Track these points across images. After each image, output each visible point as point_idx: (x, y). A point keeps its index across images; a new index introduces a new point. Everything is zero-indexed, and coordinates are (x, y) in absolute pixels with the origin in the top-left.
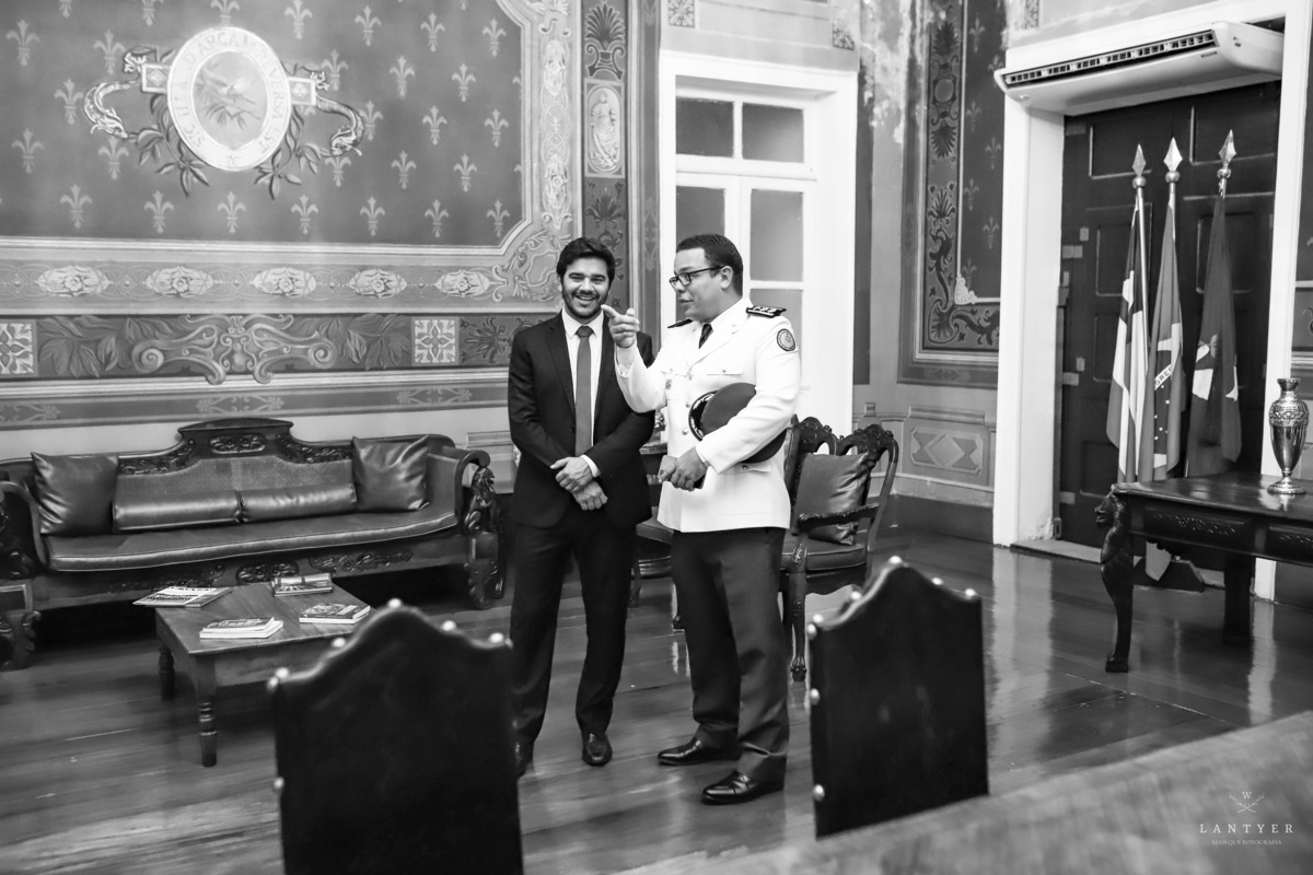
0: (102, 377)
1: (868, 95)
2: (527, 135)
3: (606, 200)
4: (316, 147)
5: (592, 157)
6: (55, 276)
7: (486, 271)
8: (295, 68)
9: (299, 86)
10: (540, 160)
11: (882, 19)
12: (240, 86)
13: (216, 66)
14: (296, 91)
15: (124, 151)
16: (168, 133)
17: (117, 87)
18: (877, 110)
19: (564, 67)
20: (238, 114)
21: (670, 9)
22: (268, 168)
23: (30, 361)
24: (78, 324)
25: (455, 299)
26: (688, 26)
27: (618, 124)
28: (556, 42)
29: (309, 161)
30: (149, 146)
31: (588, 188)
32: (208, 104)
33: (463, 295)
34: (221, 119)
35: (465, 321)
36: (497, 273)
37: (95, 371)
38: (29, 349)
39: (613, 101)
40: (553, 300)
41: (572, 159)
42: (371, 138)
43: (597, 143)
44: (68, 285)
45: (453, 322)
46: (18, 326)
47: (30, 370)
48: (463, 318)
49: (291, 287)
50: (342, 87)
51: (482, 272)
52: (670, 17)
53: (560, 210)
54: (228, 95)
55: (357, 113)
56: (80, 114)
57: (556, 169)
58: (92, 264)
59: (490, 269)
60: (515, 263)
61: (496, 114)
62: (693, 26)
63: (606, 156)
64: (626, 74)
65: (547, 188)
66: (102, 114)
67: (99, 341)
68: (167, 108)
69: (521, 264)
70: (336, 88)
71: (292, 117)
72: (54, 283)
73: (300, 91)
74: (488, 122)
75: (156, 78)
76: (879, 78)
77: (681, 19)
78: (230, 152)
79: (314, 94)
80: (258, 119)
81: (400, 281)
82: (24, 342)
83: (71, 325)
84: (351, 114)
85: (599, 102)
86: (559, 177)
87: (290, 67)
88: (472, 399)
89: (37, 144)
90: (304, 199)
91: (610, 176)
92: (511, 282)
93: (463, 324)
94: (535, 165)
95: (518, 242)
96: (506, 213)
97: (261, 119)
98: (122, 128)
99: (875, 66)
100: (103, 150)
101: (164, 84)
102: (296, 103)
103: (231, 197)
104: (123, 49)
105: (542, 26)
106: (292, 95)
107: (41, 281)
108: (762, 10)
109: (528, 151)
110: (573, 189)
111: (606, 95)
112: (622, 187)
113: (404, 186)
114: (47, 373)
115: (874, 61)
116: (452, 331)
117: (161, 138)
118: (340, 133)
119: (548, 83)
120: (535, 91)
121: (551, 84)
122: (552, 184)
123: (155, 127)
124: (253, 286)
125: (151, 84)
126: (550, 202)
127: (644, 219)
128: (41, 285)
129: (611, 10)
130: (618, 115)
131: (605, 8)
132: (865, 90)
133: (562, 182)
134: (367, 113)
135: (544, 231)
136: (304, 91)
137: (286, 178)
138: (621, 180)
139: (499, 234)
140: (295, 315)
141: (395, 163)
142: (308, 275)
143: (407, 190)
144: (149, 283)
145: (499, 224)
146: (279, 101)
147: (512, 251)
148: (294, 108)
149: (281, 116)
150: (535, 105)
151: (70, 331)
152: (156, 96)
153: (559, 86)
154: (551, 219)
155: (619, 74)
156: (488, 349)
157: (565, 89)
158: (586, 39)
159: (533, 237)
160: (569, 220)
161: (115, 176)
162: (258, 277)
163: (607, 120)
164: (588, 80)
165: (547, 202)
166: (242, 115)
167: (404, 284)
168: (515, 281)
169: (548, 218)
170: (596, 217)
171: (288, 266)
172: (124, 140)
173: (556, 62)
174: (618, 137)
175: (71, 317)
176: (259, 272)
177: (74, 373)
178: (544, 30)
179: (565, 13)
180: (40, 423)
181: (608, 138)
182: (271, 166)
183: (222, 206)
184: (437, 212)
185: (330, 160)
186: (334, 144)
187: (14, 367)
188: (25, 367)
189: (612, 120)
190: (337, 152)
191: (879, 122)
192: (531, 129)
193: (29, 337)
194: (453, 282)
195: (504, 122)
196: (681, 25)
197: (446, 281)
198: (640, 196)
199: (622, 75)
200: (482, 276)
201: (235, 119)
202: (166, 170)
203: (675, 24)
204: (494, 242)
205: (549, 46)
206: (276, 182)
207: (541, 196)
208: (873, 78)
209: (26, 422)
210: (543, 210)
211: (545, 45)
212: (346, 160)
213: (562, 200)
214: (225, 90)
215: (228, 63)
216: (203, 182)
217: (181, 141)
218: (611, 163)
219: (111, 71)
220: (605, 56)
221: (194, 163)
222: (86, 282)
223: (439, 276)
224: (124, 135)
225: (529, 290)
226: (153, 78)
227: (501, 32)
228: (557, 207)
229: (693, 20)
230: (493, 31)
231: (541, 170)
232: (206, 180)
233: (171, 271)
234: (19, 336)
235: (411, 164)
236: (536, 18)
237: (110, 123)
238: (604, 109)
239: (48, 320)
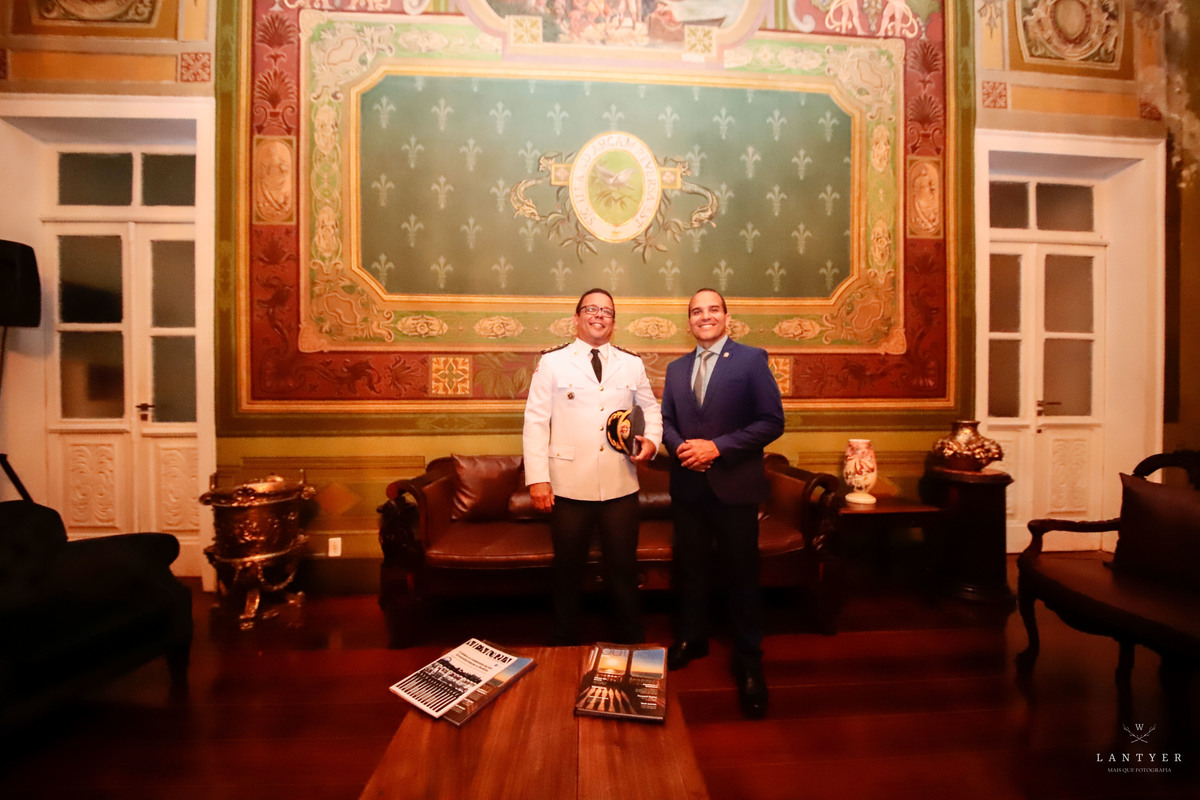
0: (516, 398)
1: (1176, 159)
2: (856, 204)
3: (925, 258)
4: (680, 222)
5: (913, 220)
6: (487, 323)
7: (818, 319)
8: (665, 160)
9: (668, 174)
10: (866, 224)
11: (1188, 91)
12: (622, 177)
13: (605, 162)
14: (665, 178)
15: (537, 230)
16: (569, 216)
17: (534, 182)
18: (1185, 173)
19: (889, 147)
20: (620, 199)
21: (984, 94)
22: (642, 240)
23: (467, 385)
24: (501, 359)
25: (791, 342)
26: (1000, 107)
27: (937, 193)
28: (882, 127)
29: (674, 233)
30: (555, 226)
31: (910, 248)
32: (599, 192)
33: (797, 339)
34: (608, 203)
35: (799, 359)
36: (827, 320)
37: (511, 394)
38: (467, 376)
39: (932, 173)
40: (876, 343)
41: (895, 224)
42: (723, 212)
43: (918, 209)
44: (495, 329)
45: (788, 361)
46: (460, 360)
47: (467, 392)
48: (797, 358)
49: (657, 332)
50: (701, 173)
51: (814, 319)
52: (984, 101)
53: (884, 268)
54: (614, 185)
55: (713, 193)
56: (508, 203)
57: (881, 233)
58: (513, 315)
59: (821, 317)
60: (843, 312)
61: (829, 189)
62: (1006, 107)
63: (925, 220)
64: (945, 149)
65: (872, 248)
66: (523, 204)
67: (514, 372)
68: (568, 197)
69: (848, 313)
70: (697, 174)
71: (662, 200)
72: (485, 328)
73: (668, 177)
74: (822, 195)
75: (561, 174)
76: (1186, 142)
77: (995, 101)
78: (613, 228)
79: (679, 179)
80: (636, 201)
81: (744, 327)
82: (464, 371)
83: (496, 359)
84: (708, 194)
85: (920, 175)
86: (884, 239)
87: (661, 160)
88: (802, 425)
89: (477, 228)
90: (669, 263)
91: (930, 237)
92: (839, 328)
93: (796, 362)
94: (863, 229)
95: (847, 295)
96: (836, 271)
97: (638, 201)
98: (536, 213)
99: (1182, 135)
100: (523, 230)
101: (567, 179)
102: (665, 187)
103: (614, 263)
104: (539, 154)
105: (869, 114)
106: (663, 182)
107: (477, 328)
108: (1071, 90)
109: (856, 218)
110: (896, 249)
111: (926, 169)
112: (941, 246)
113: (750, 251)
114: (479, 395)
115: (1181, 129)
116: (787, 368)
117: (564, 220)
118: (699, 210)
119: (875, 161)
120: (863, 170)
121: (878, 162)
122: (878, 245)
123: (560, 211)
124: (628, 331)
125: (557, 179)
126: (876, 260)
127: (961, 273)
128: (477, 330)
129: (930, 98)
130: (936, 185)
131: (925, 96)
132: (1173, 156)
133: (886, 243)
134: (721, 192)
135: (869, 283)
136: (672, 178)
137: (656, 248)
138: (939, 240)
139: (829, 288)
140: (659, 354)
141: (743, 233)
142: (670, 323)
143: (752, 253)
144: (552, 328)
145: (829, 280)
146: (652, 186)
147: (840, 302)
148: (664, 192)
149: (653, 198)
150: (863, 180)
151: (494, 363)
152: (561, 187)
153: (884, 163)
154: (876, 274)
155: (938, 151)
156: (818, 382)
157: (890, 165)
158: (909, 123)
159: (860, 290)
160: (892, 275)
161: (530, 249)
162: (632, 324)
163: (927, 190)
164: (910, 157)
165: (872, 261)
166: (624, 199)
167: (747, 330)
168: (842, 327)
169: (873, 274)
170: (916, 272)
171: (655, 315)
172: (537, 222)
173: (882, 143)
174: (936, 204)
175: (496, 353)
176: (633, 320)
177: (497, 395)
178: (872, 117)
179: (890, 102)
180: (471, 431)
181: (927, 206)
182: (644, 239)
183: (606, 270)
184: (776, 271)
185: (691, 232)
186: (694, 218)
187: (456, 389)
188: (464, 389)
189: (932, 190)
190: (696, 225)
191: (1188, 183)
192: (859, 199)
193: (467, 368)
194: (790, 327)
195: (836, 195)
196: (994, 107)
197: (783, 327)
198: (957, 254)
199: (941, 151)
200: (814, 323)
201: (619, 202)
202: (566, 243)
203: (989, 107)
204: (826, 295)
205: (876, 130)
206: (648, 250)
207: (867, 255)
208: (1180, 144)
209: (462, 430)
210: (868, 266)
211: (872, 131)
212: (703, 231)
213: (886, 258)
214: (611, 181)
215: (614, 159)
216: (593, 251)
217: (578, 221)
218: (930, 226)
219: (529, 171)
220: (926, 136)
221: (587, 237)
222: (508, 327)
223: (777, 323)
224: (538, 218)
225: (855, 334)
226: (559, 174)
227: (835, 121)
228: (882, 264)
229: (1006, 102)
230: (828, 121)
231: (867, 235)
232: (595, 250)
233: (567, 319)
234: (460, 367)
235: (756, 232)
236: (864, 108)
237: (528, 210)
238: (925, 180)
239: (482, 356)
